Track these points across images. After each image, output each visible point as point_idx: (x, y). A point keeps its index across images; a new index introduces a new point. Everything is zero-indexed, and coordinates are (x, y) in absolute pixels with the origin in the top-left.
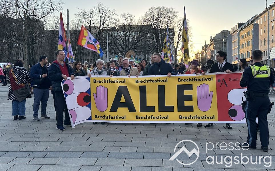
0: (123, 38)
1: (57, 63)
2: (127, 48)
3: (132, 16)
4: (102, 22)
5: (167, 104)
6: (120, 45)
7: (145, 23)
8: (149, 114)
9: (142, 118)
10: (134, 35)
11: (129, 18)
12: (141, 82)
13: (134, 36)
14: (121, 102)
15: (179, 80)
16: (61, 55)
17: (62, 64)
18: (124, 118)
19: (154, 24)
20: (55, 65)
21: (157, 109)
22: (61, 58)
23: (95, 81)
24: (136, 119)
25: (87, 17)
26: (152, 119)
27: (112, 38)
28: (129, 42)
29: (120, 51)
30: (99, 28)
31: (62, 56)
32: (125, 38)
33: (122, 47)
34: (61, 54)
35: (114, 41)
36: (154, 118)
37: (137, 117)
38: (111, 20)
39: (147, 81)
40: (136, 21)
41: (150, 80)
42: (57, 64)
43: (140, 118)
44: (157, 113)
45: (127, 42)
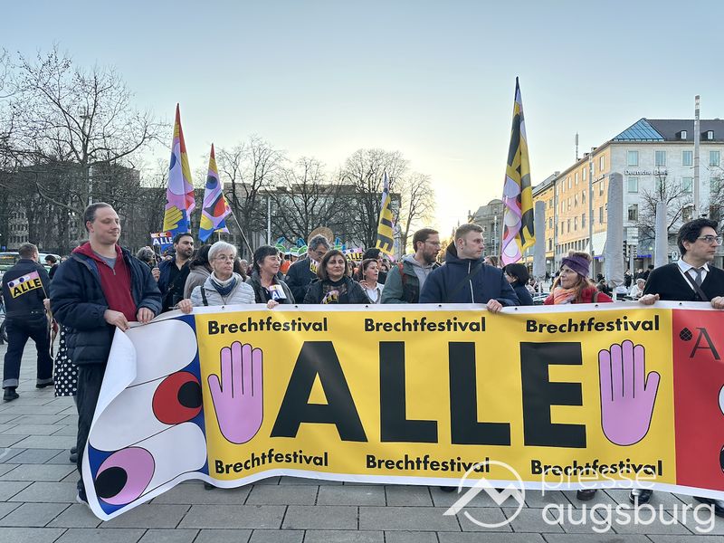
0: (301, 207)
1: (87, 253)
2: (310, 227)
3: (321, 164)
4: (259, 174)
5: (484, 416)
6: (296, 220)
7: (346, 179)
8: (414, 450)
9: (389, 464)
10: (323, 202)
11: (315, 168)
12: (387, 327)
13: (324, 205)
14: (310, 401)
15: (531, 325)
16: (102, 225)
17: (110, 260)
18: (322, 461)
19: (363, 182)
20: (82, 261)
21: (445, 430)
22: (102, 237)
23: (213, 327)
24: (369, 466)
25: (227, 163)
26: (426, 468)
27: (279, 206)
28: (313, 215)
29: (294, 232)
30: (253, 187)
31: (107, 227)
32: (306, 207)
33: (298, 225)
34: (104, 218)
35: (282, 214)
36: (434, 466)
37: (371, 462)
38: (277, 171)
39: (407, 327)
40: (328, 174)
41: (419, 322)
42: (87, 257)
43: (383, 464)
44: (444, 448)
45: (308, 214)
